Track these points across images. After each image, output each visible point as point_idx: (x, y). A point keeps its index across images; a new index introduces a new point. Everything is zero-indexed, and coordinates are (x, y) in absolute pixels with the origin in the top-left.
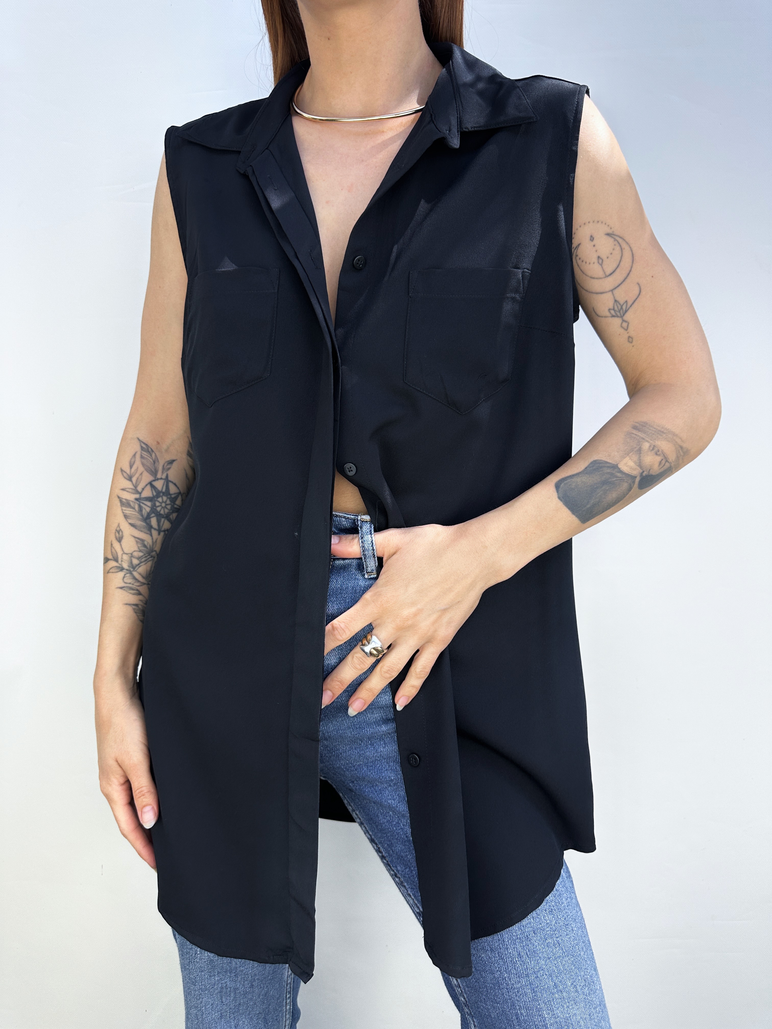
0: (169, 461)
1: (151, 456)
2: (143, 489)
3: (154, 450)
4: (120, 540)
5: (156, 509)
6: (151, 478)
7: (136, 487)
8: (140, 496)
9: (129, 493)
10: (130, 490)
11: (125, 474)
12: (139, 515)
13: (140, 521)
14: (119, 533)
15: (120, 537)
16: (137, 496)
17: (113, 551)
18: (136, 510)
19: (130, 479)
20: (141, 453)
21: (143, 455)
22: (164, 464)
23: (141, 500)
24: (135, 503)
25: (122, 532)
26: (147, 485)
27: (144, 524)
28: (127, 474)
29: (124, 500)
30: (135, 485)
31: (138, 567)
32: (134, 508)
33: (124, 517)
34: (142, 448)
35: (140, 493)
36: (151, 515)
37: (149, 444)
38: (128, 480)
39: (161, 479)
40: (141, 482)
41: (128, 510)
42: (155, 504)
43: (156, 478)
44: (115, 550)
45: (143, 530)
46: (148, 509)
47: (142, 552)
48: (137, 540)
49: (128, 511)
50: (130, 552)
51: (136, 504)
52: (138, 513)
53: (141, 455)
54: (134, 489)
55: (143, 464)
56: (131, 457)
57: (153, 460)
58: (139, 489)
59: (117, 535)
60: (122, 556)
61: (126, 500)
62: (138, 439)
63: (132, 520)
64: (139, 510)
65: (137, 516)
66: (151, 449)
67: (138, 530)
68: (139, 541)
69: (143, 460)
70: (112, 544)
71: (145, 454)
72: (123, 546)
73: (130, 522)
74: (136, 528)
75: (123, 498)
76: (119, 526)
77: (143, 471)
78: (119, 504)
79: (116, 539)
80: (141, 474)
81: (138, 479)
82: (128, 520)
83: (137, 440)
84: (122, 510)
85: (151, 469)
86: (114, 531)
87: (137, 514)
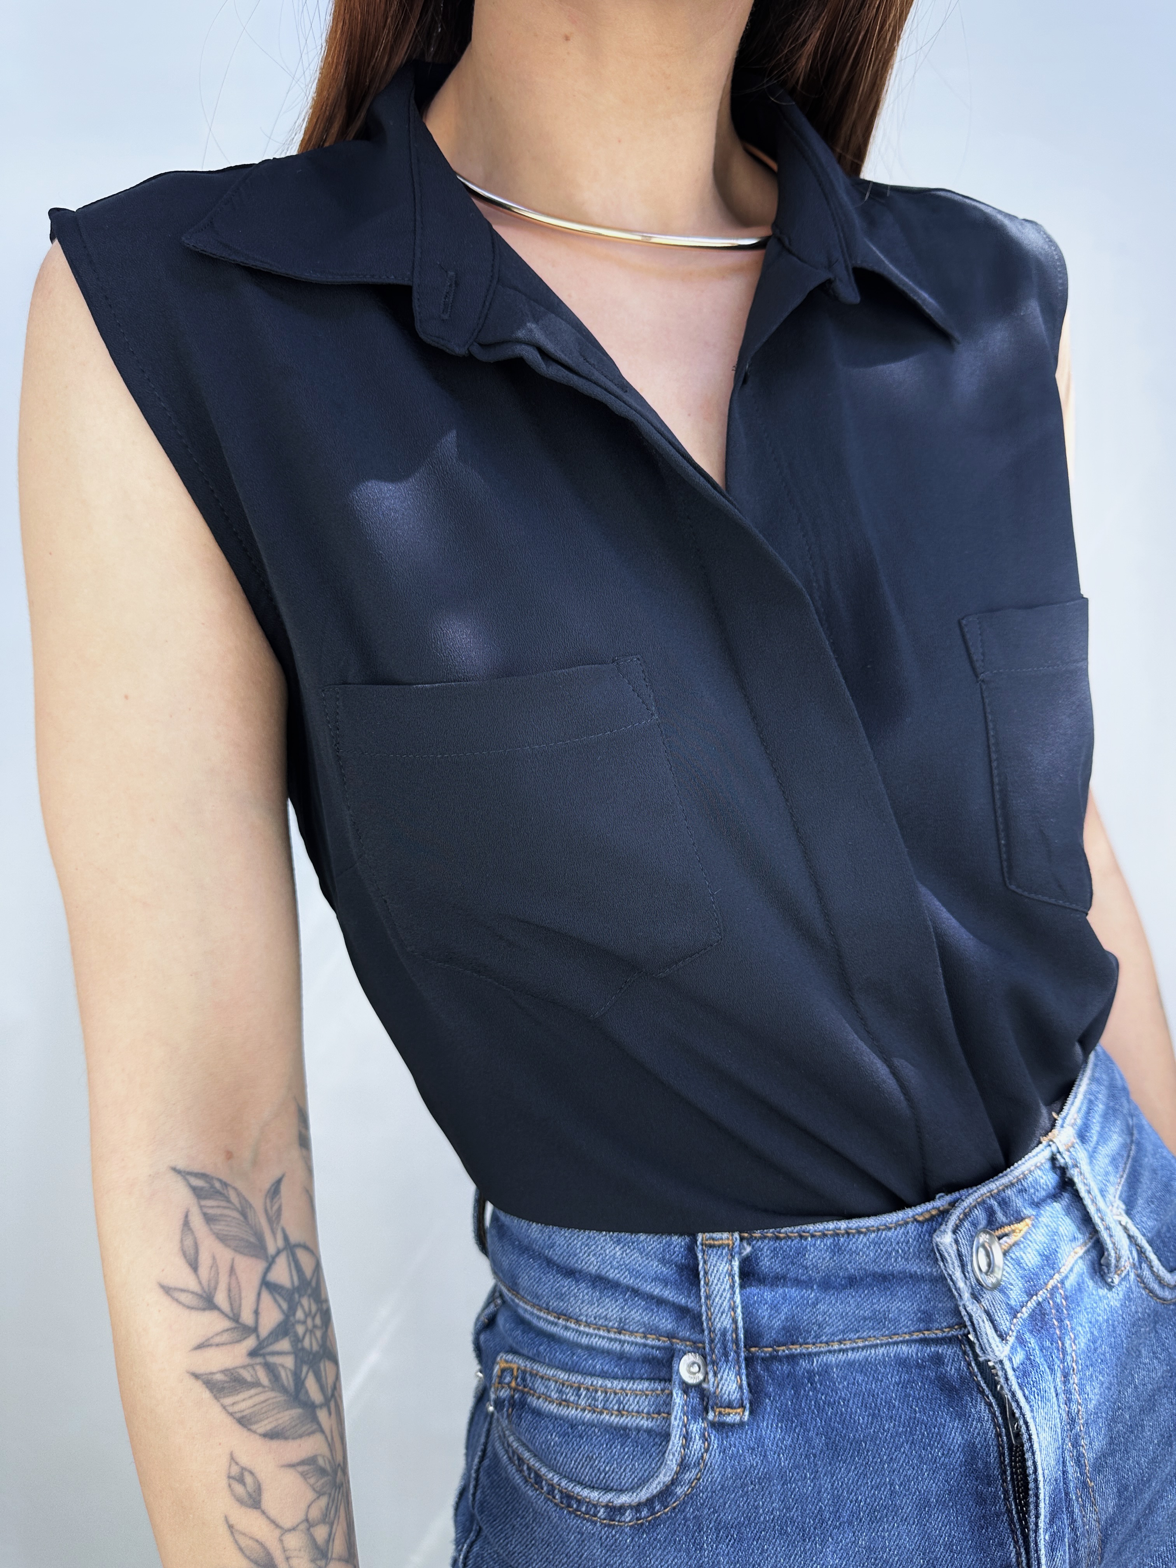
0: (270, 1189)
1: (228, 1200)
2: (256, 1313)
3: (229, 1182)
4: (254, 1501)
5: (303, 1349)
6: (259, 1266)
7: (235, 1318)
8: (258, 1337)
9: (224, 1347)
10: (225, 1337)
11: (183, 1297)
12: (278, 1394)
13: (287, 1409)
14: (241, 1480)
15: (250, 1490)
16: (250, 1343)
17: (244, 1542)
18: (264, 1387)
19: (208, 1302)
20: (201, 1207)
21: (210, 1211)
22: (265, 1203)
23: (263, 1348)
24: (252, 1366)
25: (251, 1473)
26: (259, 1294)
27: (296, 1412)
28: (192, 1293)
29: (219, 1377)
30: (231, 1315)
31: (331, 1543)
32: (257, 1384)
33: (237, 1427)
34: (197, 1192)
35: (255, 1330)
36: (301, 1372)
37: (209, 1170)
38: (204, 1309)
39: (278, 1252)
40: (243, 1295)
41: (244, 1400)
42: (296, 1334)
43: (267, 1257)
44: (251, 1538)
45: (304, 1429)
46: (289, 1362)
47: (323, 1494)
48: (301, 1469)
49: (244, 1402)
50: (301, 1516)
51: (258, 1368)
52: (273, 1390)
53: (205, 1215)
54: (234, 1328)
55: (222, 1239)
56: (177, 1237)
57: (236, 1209)
58: (247, 1317)
59: (239, 1489)
60: (281, 1541)
61: (224, 1372)
62: (174, 1169)
63: (266, 1422)
64: (270, 1380)
65: (274, 1400)
66: (220, 1181)
67: (294, 1439)
68: (305, 1468)
69: (218, 1227)
70: (231, 1527)
71: (212, 1207)
72: (273, 1513)
73: (261, 1430)
74: (286, 1438)
75: (212, 1373)
76: (232, 1459)
77: (233, 1260)
78: (206, 1395)
79: (240, 1501)
80: (232, 1270)
81: (229, 1290)
82: (254, 1427)
83: (172, 1174)
84: (224, 1407)
85: (247, 1241)
86: (224, 1482)
87: (271, 1394)
